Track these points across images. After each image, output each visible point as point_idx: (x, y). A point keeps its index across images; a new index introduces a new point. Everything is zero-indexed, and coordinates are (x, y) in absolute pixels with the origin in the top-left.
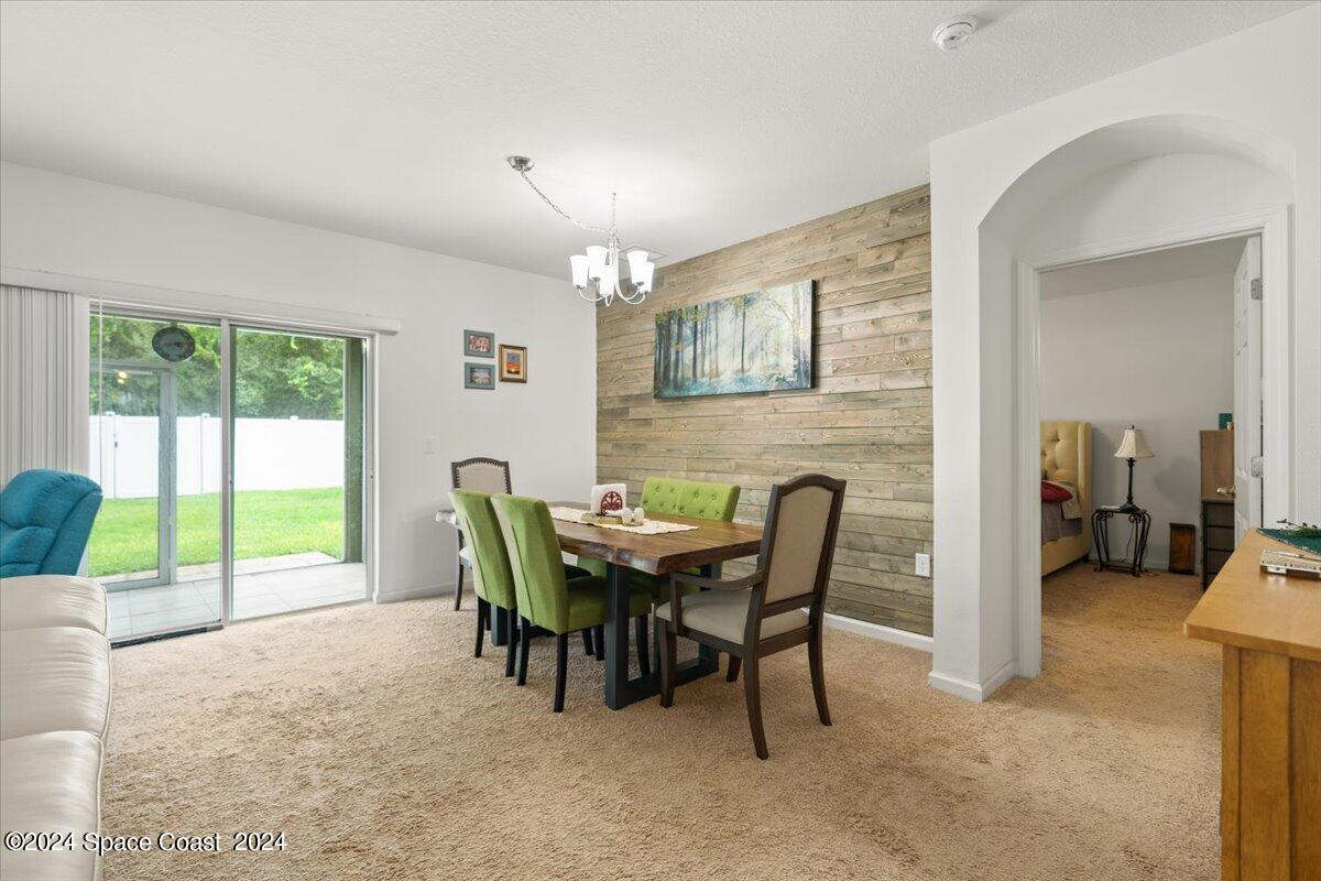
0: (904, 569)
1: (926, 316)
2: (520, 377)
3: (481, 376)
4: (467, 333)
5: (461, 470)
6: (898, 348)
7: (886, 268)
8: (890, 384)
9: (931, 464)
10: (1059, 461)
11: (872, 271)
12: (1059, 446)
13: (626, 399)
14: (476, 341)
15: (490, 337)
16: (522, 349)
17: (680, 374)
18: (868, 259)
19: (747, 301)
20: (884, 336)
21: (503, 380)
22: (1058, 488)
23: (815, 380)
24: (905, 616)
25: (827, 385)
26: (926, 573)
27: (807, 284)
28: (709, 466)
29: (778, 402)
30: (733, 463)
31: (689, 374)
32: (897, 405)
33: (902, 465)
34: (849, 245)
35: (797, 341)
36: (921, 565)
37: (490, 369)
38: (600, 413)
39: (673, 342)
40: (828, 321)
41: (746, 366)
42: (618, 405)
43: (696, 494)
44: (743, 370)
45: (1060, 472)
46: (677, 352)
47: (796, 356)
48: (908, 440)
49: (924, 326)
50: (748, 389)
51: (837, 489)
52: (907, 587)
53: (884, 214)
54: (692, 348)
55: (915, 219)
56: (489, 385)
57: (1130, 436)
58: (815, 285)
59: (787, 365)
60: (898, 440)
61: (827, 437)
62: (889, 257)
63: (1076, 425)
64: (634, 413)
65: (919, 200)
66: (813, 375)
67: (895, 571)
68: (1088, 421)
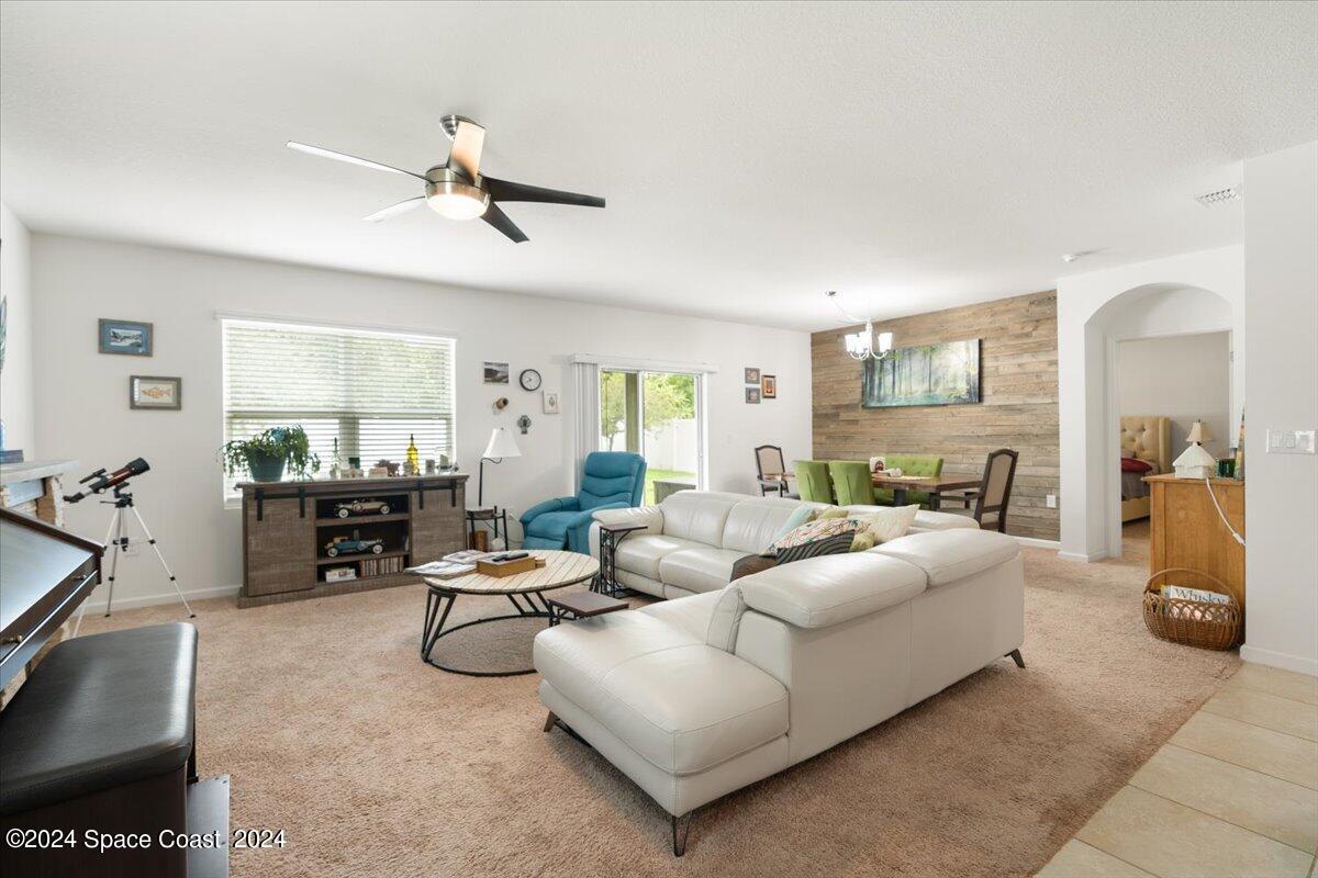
0: (1039, 504)
1: (1054, 363)
2: (772, 395)
3: (754, 395)
4: (747, 370)
5: (760, 452)
6: (1035, 380)
7: (1027, 335)
8: (1029, 400)
9: (1058, 445)
10: (1145, 445)
11: (1018, 337)
12: (1145, 434)
13: (837, 407)
14: (751, 373)
15: (757, 371)
16: (773, 377)
17: (882, 392)
18: (1016, 328)
19: (933, 350)
20: (1025, 373)
21: (766, 397)
22: (1141, 463)
23: (980, 398)
24: (1042, 531)
25: (987, 401)
26: (1054, 506)
27: (977, 341)
28: (904, 449)
29: (955, 410)
30: (922, 447)
31: (889, 392)
32: (1035, 412)
33: (1039, 446)
34: (1004, 320)
35: (969, 375)
36: (1051, 501)
37: (757, 390)
38: (815, 416)
39: (877, 373)
40: (988, 363)
41: (933, 388)
42: (830, 411)
43: (914, 463)
44: (930, 391)
45: (1146, 452)
46: (880, 379)
47: (968, 384)
48: (1043, 432)
49: (1052, 369)
50: (935, 402)
51: (1014, 456)
52: (1042, 514)
53: (1026, 304)
54: (891, 377)
55: (1046, 309)
56: (757, 401)
57: (1197, 427)
58: (980, 342)
59: (962, 387)
60: (1035, 431)
61: (989, 430)
62: (1028, 329)
63: (1158, 419)
64: (844, 416)
65: (1050, 298)
66: (978, 395)
67: (1033, 506)
68: (1167, 415)
